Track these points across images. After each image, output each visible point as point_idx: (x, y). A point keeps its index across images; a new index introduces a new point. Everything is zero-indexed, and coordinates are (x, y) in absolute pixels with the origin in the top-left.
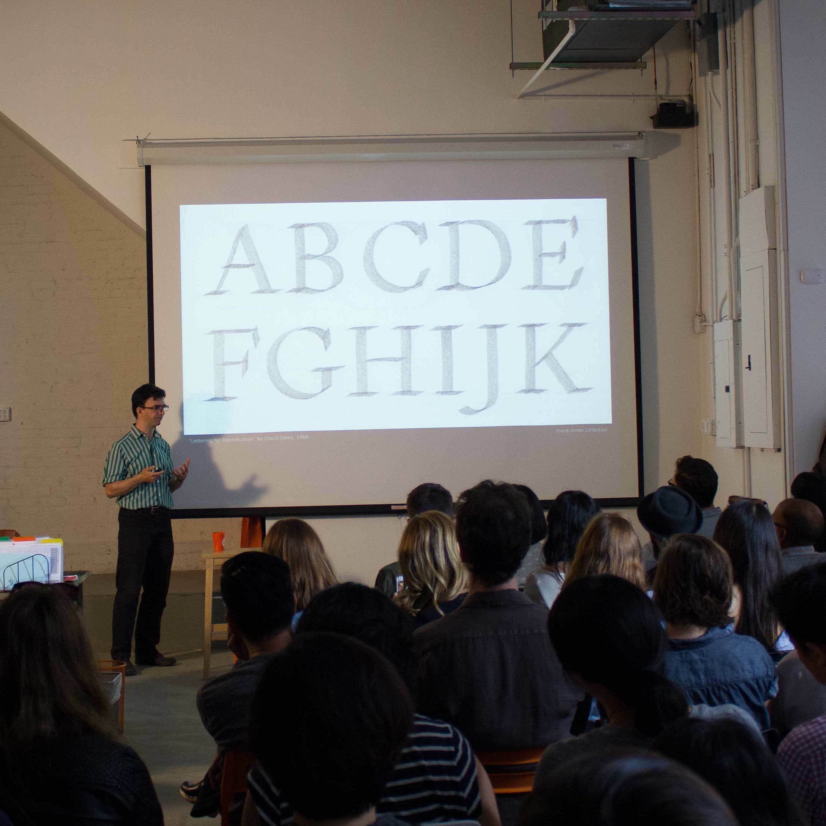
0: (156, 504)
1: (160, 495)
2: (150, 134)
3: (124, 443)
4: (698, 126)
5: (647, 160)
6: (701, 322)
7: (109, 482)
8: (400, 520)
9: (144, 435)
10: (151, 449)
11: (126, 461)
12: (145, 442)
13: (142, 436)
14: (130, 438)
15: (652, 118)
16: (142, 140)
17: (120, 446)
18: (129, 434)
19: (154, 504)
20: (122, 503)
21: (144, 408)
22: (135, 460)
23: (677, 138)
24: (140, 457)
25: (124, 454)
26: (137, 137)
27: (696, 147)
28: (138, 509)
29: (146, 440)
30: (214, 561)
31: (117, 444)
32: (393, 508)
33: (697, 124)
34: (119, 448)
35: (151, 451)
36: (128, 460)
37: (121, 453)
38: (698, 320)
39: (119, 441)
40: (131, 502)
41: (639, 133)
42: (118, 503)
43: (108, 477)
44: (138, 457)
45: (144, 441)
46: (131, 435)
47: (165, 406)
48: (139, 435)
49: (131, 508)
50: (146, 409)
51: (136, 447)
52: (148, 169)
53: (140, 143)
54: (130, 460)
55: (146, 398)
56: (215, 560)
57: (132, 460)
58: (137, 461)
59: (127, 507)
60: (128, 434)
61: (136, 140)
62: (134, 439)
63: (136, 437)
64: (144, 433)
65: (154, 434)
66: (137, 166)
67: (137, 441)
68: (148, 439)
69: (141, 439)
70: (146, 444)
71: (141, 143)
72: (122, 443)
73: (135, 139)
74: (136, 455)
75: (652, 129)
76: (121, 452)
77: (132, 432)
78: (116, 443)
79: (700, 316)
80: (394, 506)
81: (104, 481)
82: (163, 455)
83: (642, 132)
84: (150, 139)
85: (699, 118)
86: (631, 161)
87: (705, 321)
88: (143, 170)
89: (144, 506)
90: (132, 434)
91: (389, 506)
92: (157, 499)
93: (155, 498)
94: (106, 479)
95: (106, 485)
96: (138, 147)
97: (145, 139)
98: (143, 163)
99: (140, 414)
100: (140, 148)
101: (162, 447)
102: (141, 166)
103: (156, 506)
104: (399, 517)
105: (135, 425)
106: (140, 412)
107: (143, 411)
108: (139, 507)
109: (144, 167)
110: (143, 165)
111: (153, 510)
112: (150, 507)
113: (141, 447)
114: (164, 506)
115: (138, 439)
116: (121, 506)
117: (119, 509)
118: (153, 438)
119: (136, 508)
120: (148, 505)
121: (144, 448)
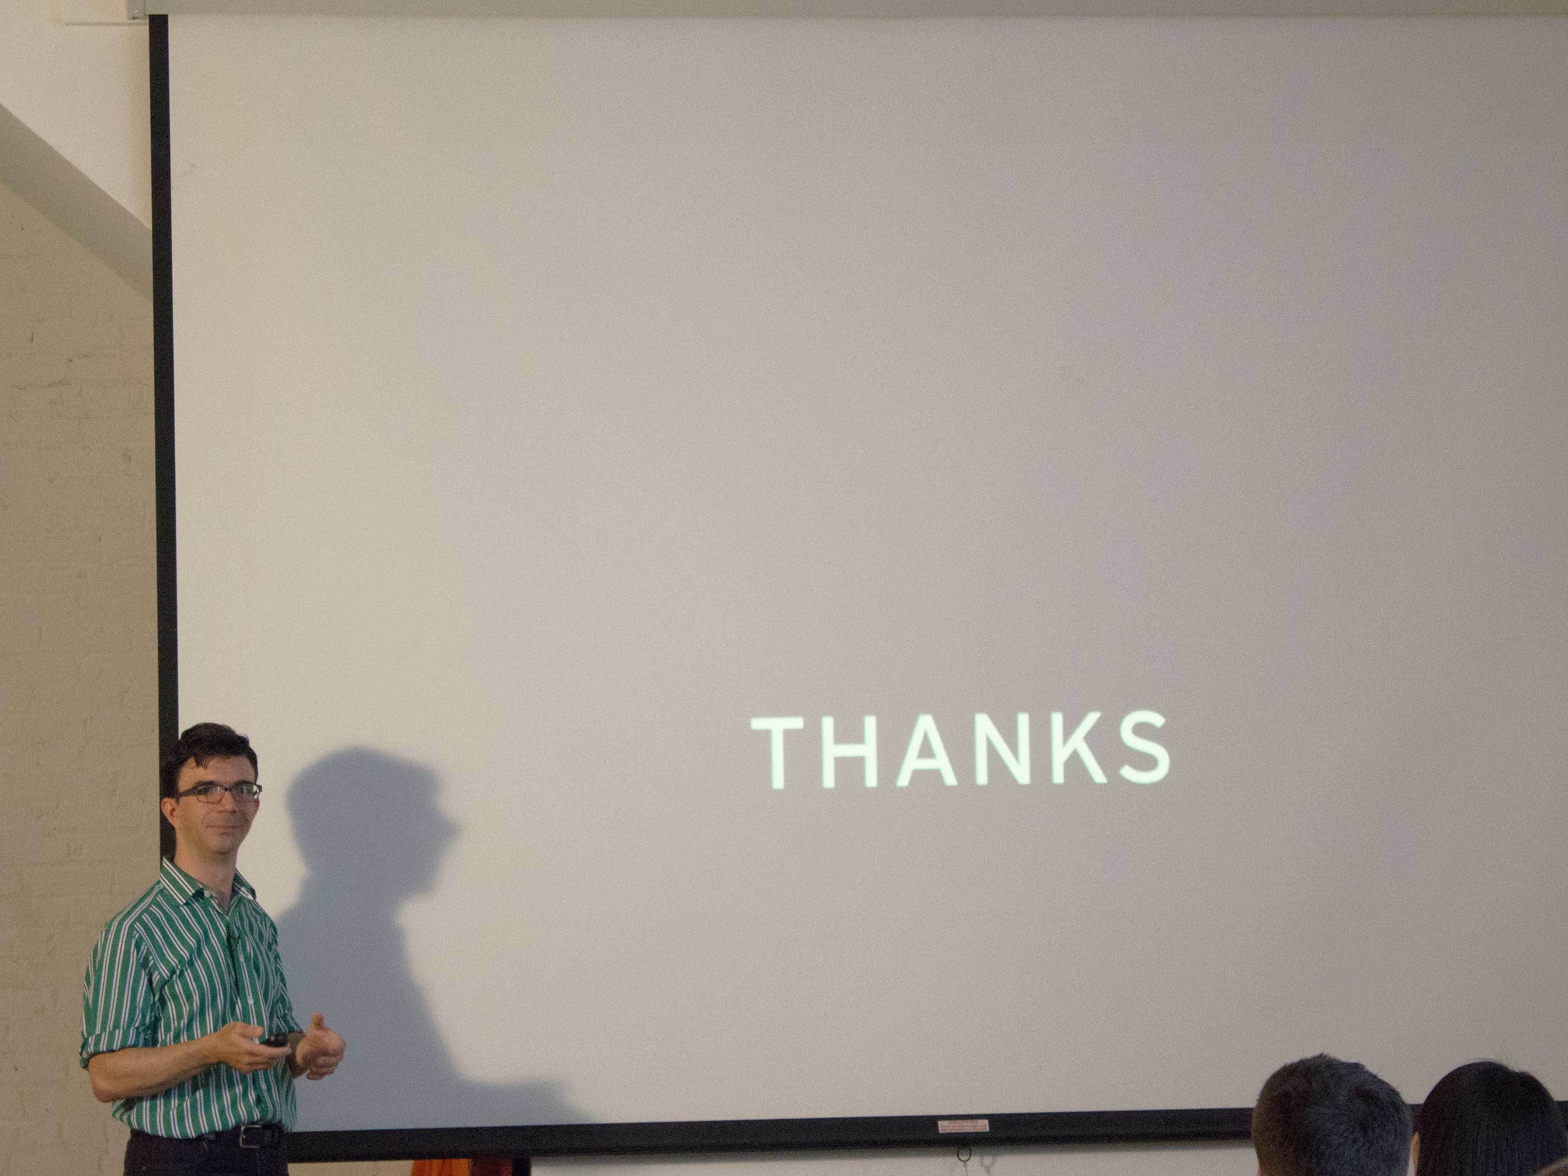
0: (257, 1115)
1: (264, 1086)
3: (146, 918)
7: (103, 1047)
8: (965, 1166)
9: (207, 894)
10: (228, 940)
11: (156, 978)
12: (209, 915)
13: (199, 894)
14: (160, 900)
17: (132, 927)
18: (156, 890)
19: (250, 1112)
20: (139, 1116)
22: (182, 972)
24: (198, 964)
25: (149, 953)
28: (200, 1138)
29: (213, 907)
32: (944, 1127)
34: (130, 936)
35: (231, 944)
36: (160, 973)
37: (138, 951)
39: (129, 913)
40: (173, 1114)
42: (125, 1117)
43: (98, 1031)
44: (191, 963)
45: (205, 909)
46: (161, 891)
48: (191, 891)
49: (176, 1133)
51: (182, 928)
54: (166, 973)
57: (173, 972)
58: (188, 975)
60: (153, 888)
62: (176, 907)
63: (181, 900)
64: (208, 888)
65: (234, 892)
66: (123, 17)
67: (185, 910)
68: (219, 905)
69: (196, 906)
70: (212, 921)
72: (139, 919)
74: (185, 954)
76: (138, 947)
77: (166, 883)
78: (119, 918)
80: (947, 1123)
81: (84, 1046)
82: (266, 958)
88: (144, 30)
89: (219, 1126)
90: (164, 888)
91: (931, 1121)
92: (259, 1100)
93: (252, 1096)
94: (91, 1040)
95: (93, 1061)
98: (143, 8)
101: (261, 935)
102: (134, 18)
103: (255, 1123)
104: (964, 1158)
105: (171, 858)
108: (205, 1128)
109: (147, 21)
110: (141, 15)
111: (244, 1137)
112: (237, 1128)
113: (199, 931)
114: (280, 1122)
115: (187, 904)
116: (136, 1126)
117: (127, 1136)
118: (233, 901)
119: (192, 1133)
120: (231, 1121)
121: (206, 933)
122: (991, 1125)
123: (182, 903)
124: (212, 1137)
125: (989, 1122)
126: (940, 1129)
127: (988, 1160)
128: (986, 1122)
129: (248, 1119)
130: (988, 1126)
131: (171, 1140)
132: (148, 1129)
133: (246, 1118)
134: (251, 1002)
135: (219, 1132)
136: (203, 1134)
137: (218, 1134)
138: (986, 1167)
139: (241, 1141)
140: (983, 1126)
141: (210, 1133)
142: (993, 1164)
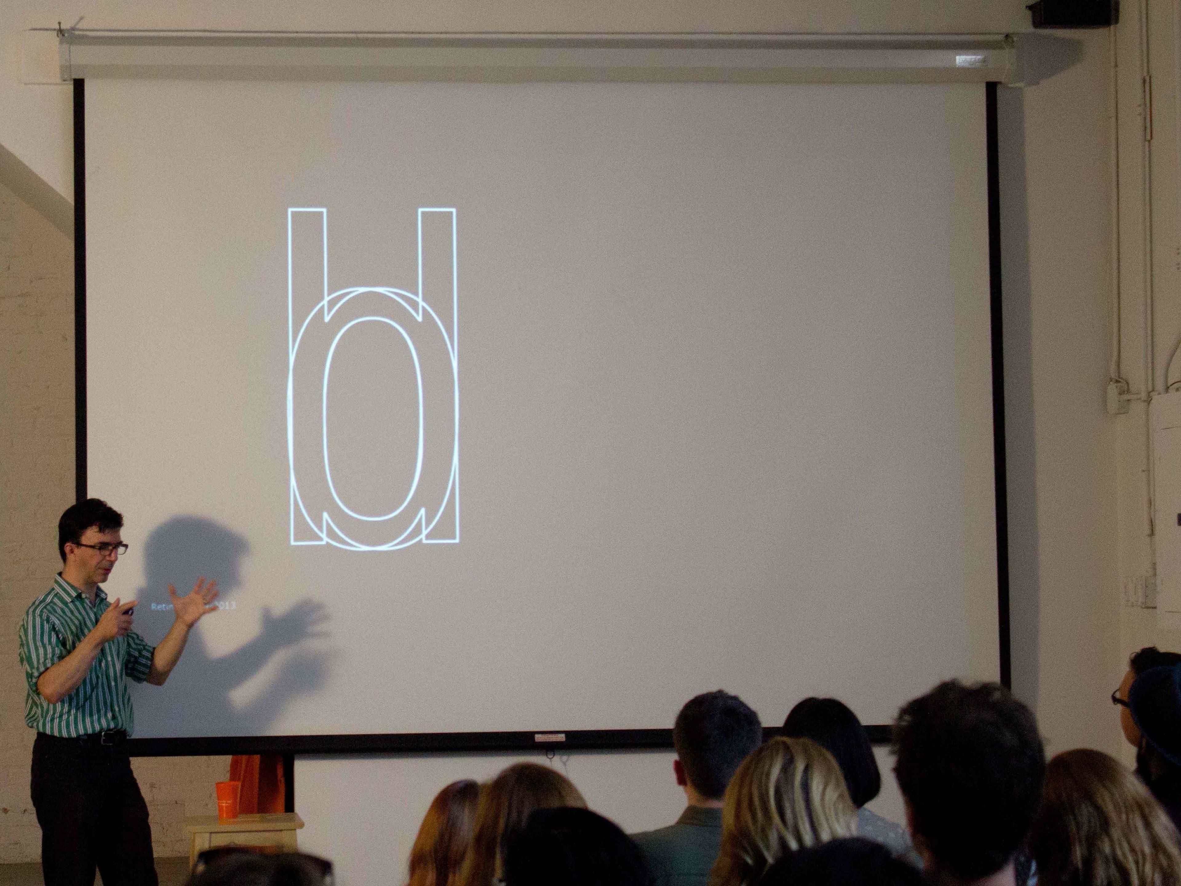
0: (112, 725)
1: (117, 709)
2: (82, 18)
3: (49, 607)
4: (1118, 25)
5: (1020, 88)
6: (1120, 394)
9: (83, 596)
11: (61, 637)
12: (84, 608)
13: (78, 598)
14: (56, 600)
15: (1030, 8)
16: (68, 30)
17: (41, 611)
18: (52, 594)
19: (108, 725)
21: (79, 544)
23: (1076, 47)
25: (55, 623)
26: (60, 23)
27: (1113, 64)
28: (79, 737)
29: (87, 604)
30: (210, 838)
31: (34, 611)
32: (538, 738)
33: (1117, 21)
34: (42, 616)
38: (1112, 389)
41: (1007, 36)
45: (83, 605)
46: (56, 594)
47: (120, 544)
48: (74, 594)
49: (65, 735)
50: (83, 548)
51: (71, 615)
52: (79, 86)
53: (63, 35)
55: (84, 526)
56: (213, 835)
59: (56, 734)
60: (50, 593)
61: (55, 30)
62: (65, 603)
63: (68, 600)
65: (97, 596)
66: (59, 81)
67: (71, 606)
69: (78, 603)
71: (66, 35)
72: (45, 608)
73: (53, 27)
75: (1032, 29)
77: (58, 589)
78: (33, 608)
79: (1117, 382)
80: (540, 736)
83: (1013, 34)
84: (85, 27)
85: (1121, 10)
86: (992, 89)
87: (1128, 391)
88: (70, 88)
89: (90, 731)
90: (58, 593)
91: (532, 734)
92: (114, 717)
93: (110, 715)
96: (61, 43)
97: (73, 29)
98: (71, 75)
99: (72, 555)
100: (65, 46)
102: (64, 81)
103: (112, 730)
104: (550, 757)
105: (60, 574)
106: (72, 551)
107: (76, 551)
108: (82, 732)
109: (72, 82)
110: (69, 79)
111: (104, 738)
112: (100, 732)
113: (80, 617)
114: (125, 730)
115: (72, 602)
116: (41, 730)
117: (35, 737)
118: (97, 601)
119: (74, 735)
120: (97, 728)
121: (84, 619)
122: (566, 737)
123: (69, 601)
124: (86, 737)
125: (565, 735)
126: (536, 739)
127: (565, 758)
128: (563, 735)
129: (107, 728)
130: (564, 737)
131: (62, 739)
132: (48, 732)
133: (106, 726)
134: (109, 659)
135: (90, 734)
136: (80, 735)
137: (89, 736)
138: (563, 762)
139: (102, 740)
140: (562, 738)
141: (85, 734)
142: (567, 760)
